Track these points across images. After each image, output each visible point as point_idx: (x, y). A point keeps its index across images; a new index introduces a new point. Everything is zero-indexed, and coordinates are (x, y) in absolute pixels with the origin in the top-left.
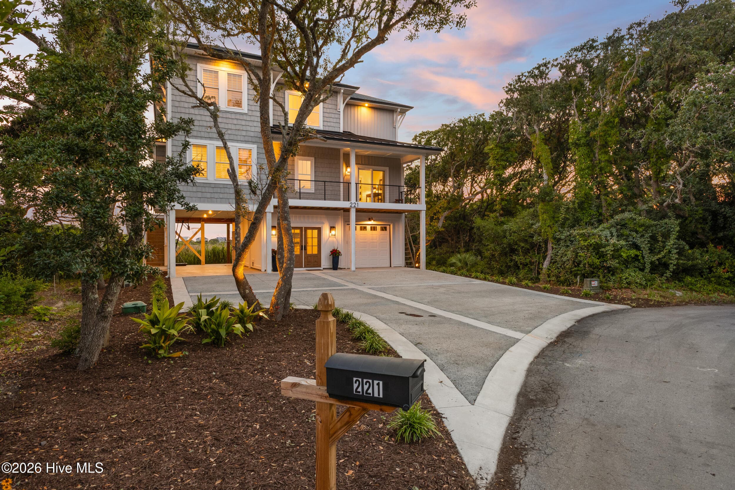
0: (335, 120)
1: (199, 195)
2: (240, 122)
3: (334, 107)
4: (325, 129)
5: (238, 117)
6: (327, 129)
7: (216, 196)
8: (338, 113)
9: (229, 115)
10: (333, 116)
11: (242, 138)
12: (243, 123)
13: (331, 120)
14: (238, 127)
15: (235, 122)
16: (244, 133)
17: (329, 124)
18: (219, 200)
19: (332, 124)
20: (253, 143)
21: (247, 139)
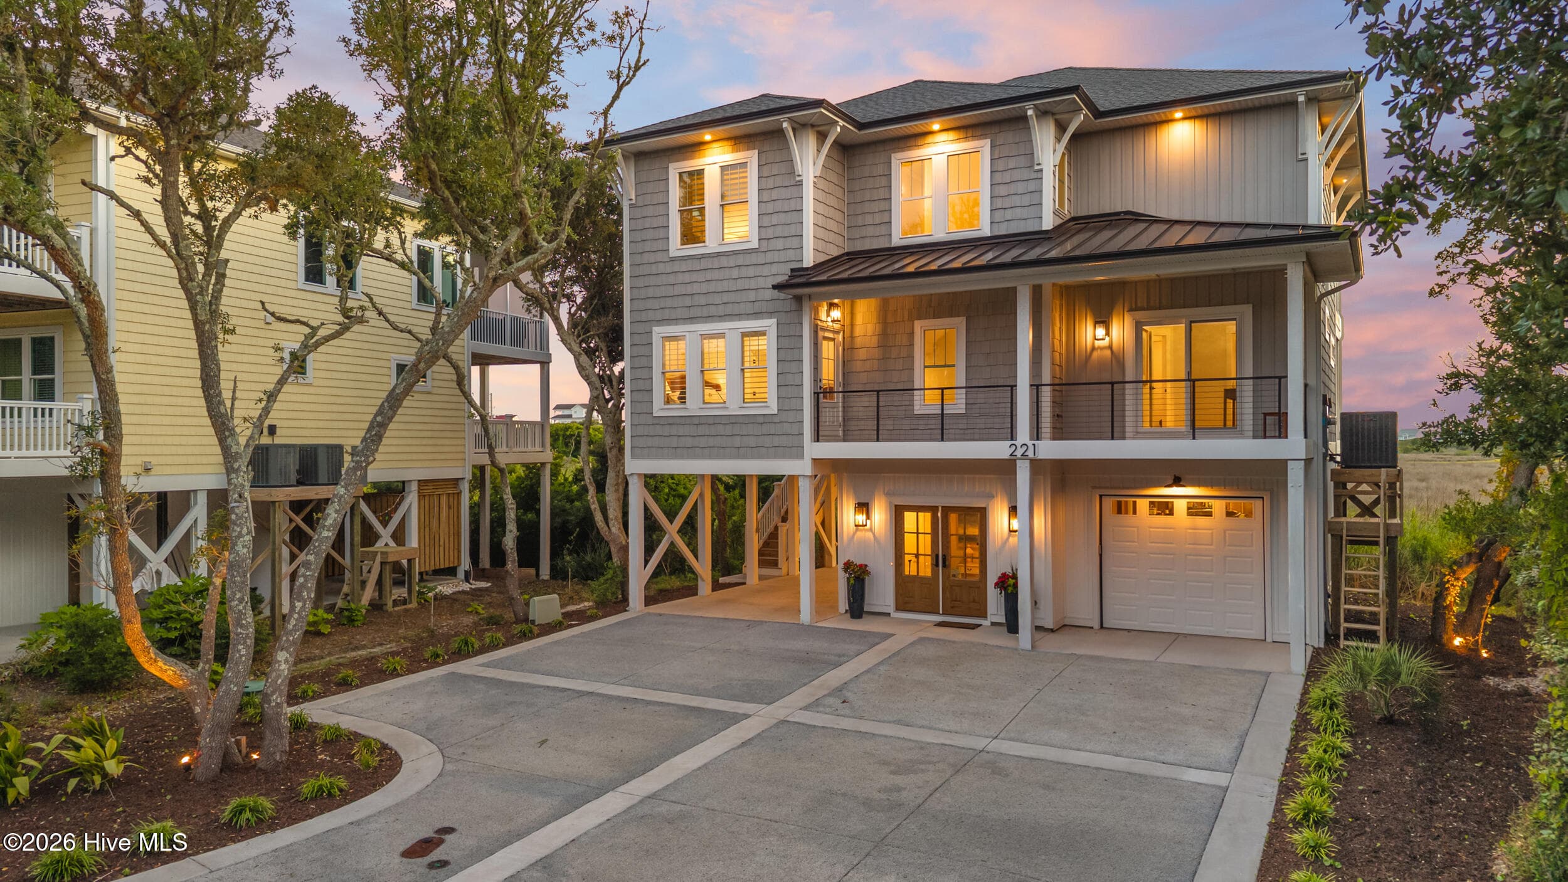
0: (1026, 200)
1: (674, 442)
2: (745, 272)
3: (1022, 161)
4: (997, 233)
5: (740, 260)
6: (1003, 230)
7: (703, 442)
8: (1034, 175)
9: (724, 262)
10: (1020, 188)
11: (749, 308)
12: (751, 272)
13: (1016, 201)
14: (740, 285)
15: (735, 273)
16: (752, 296)
17: (1009, 214)
18: (706, 451)
19: (1019, 213)
20: (770, 314)
21: (757, 307)
